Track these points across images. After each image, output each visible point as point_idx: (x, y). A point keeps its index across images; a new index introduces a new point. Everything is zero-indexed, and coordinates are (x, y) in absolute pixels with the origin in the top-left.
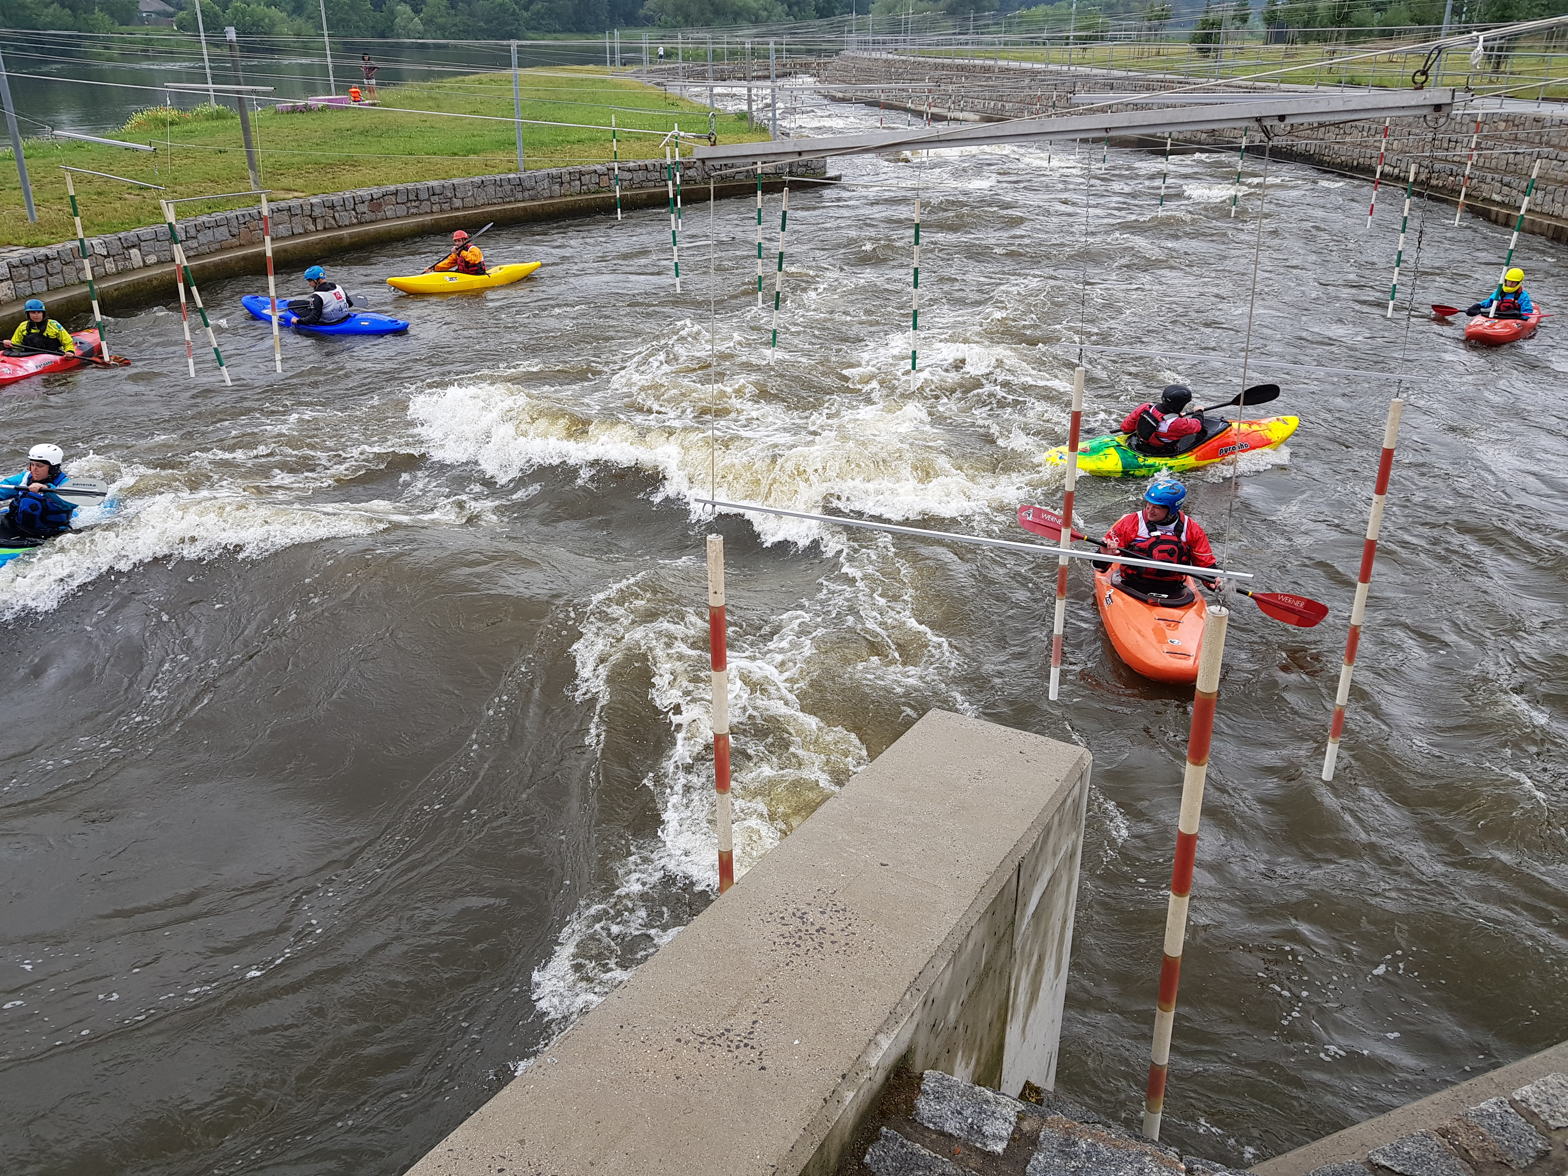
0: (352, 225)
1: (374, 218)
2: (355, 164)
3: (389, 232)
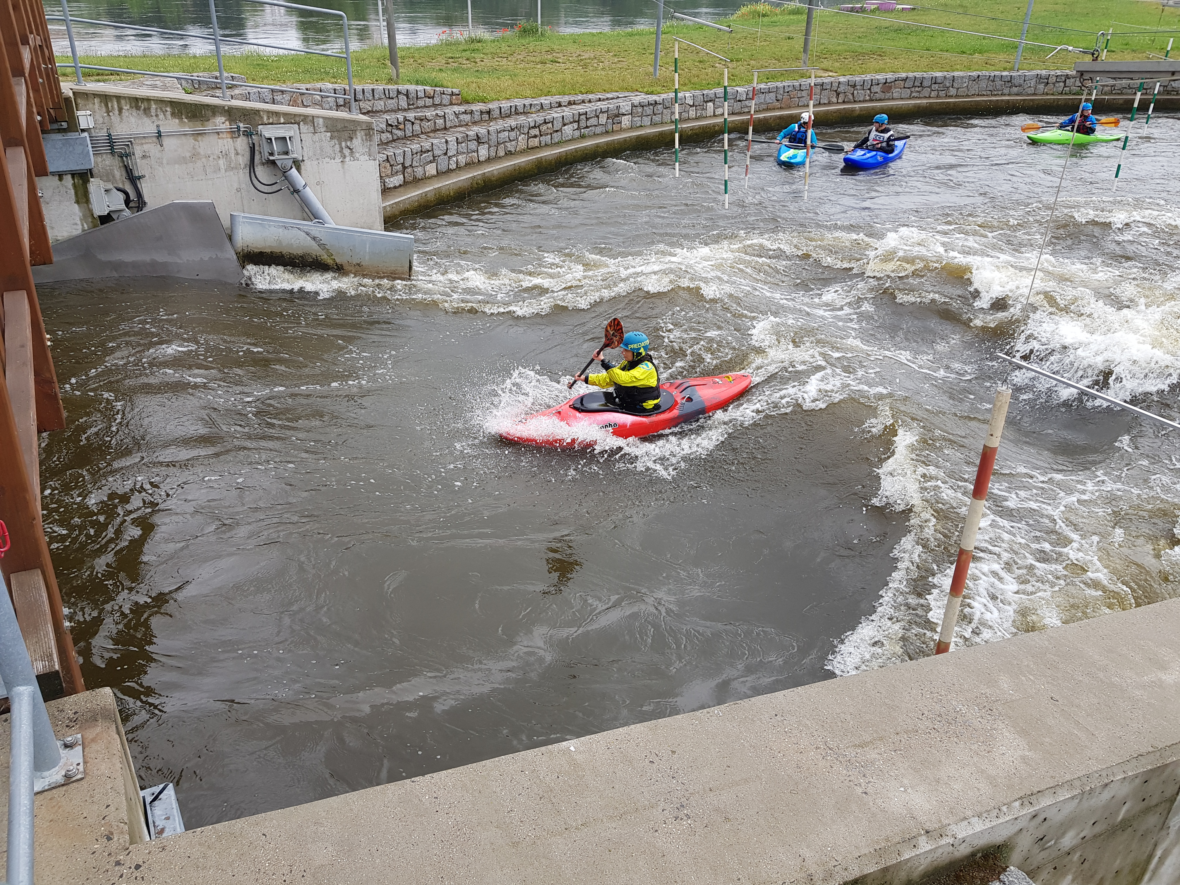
0: (866, 101)
1: (883, 97)
2: (882, 54)
3: (890, 109)
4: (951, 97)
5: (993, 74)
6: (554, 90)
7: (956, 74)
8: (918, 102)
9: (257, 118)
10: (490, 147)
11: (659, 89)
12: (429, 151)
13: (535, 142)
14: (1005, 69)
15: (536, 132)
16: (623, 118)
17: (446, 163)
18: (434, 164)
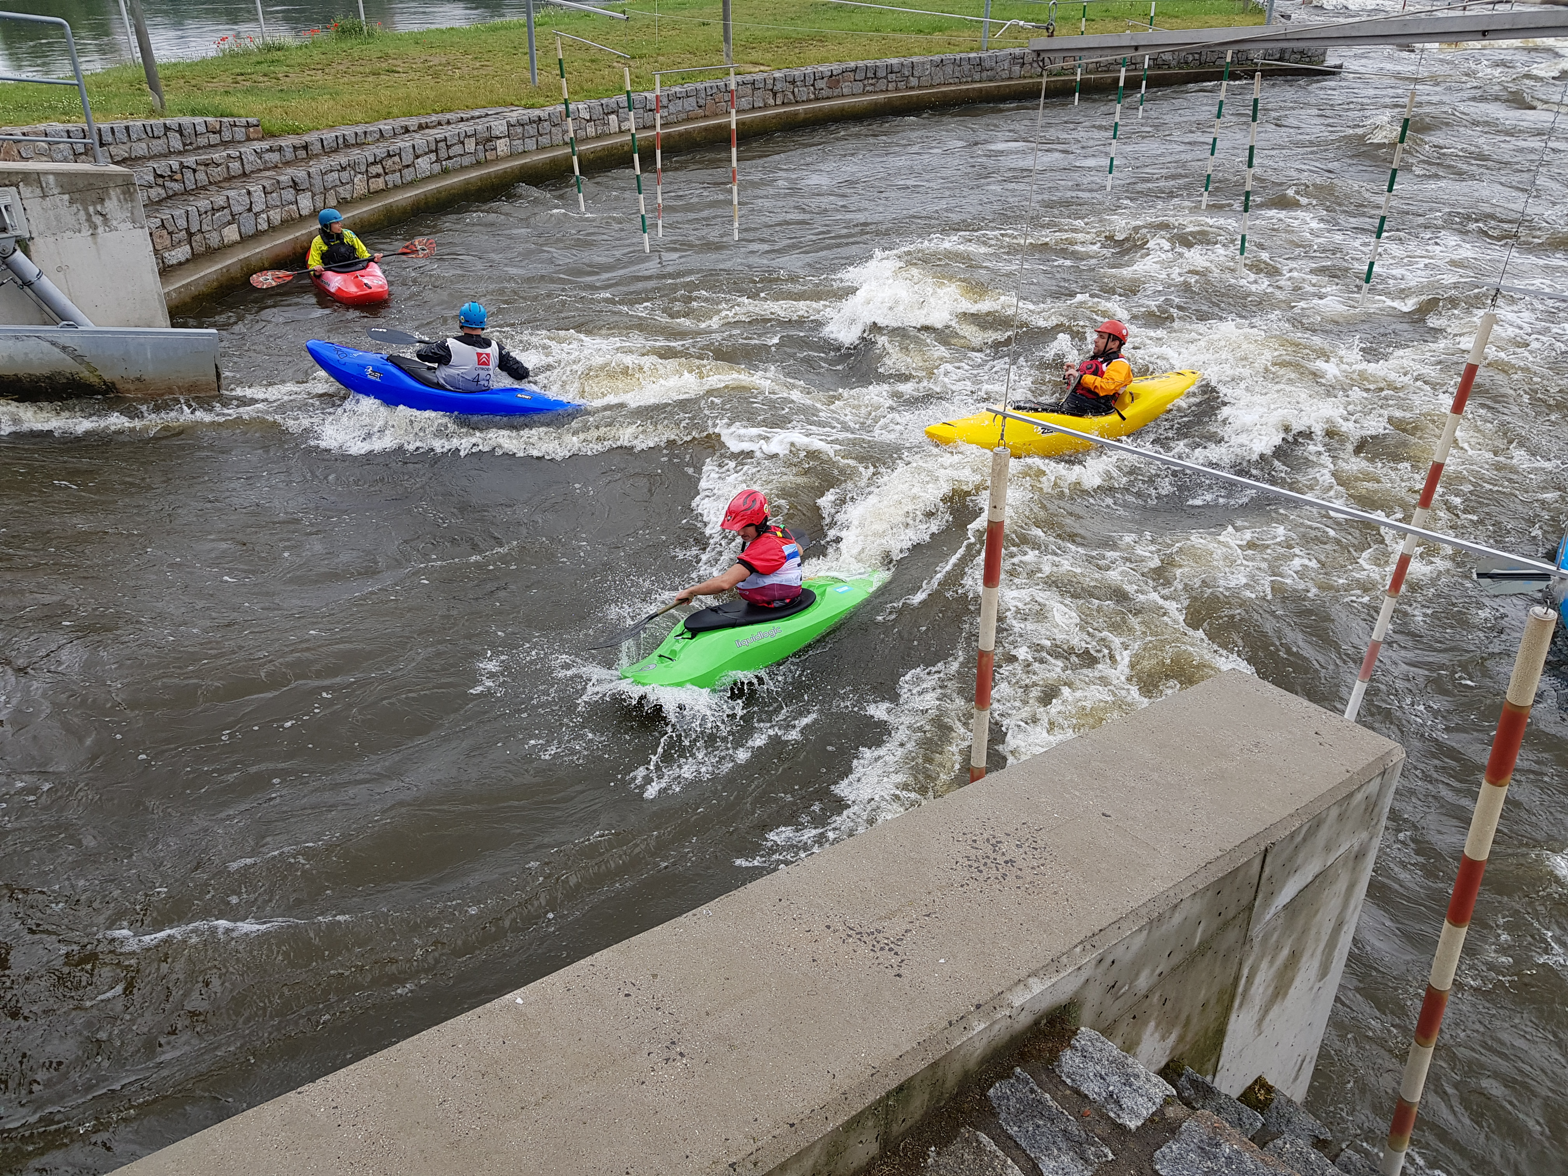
0: (811, 100)
1: (831, 95)
2: (822, 39)
3: (842, 109)
4: (912, 88)
5: (958, 57)
6: (395, 110)
7: (915, 59)
8: (874, 97)
10: (314, 195)
11: (541, 100)
13: (379, 183)
14: (972, 50)
15: (378, 169)
16: (498, 142)
17: (253, 222)
18: (235, 226)
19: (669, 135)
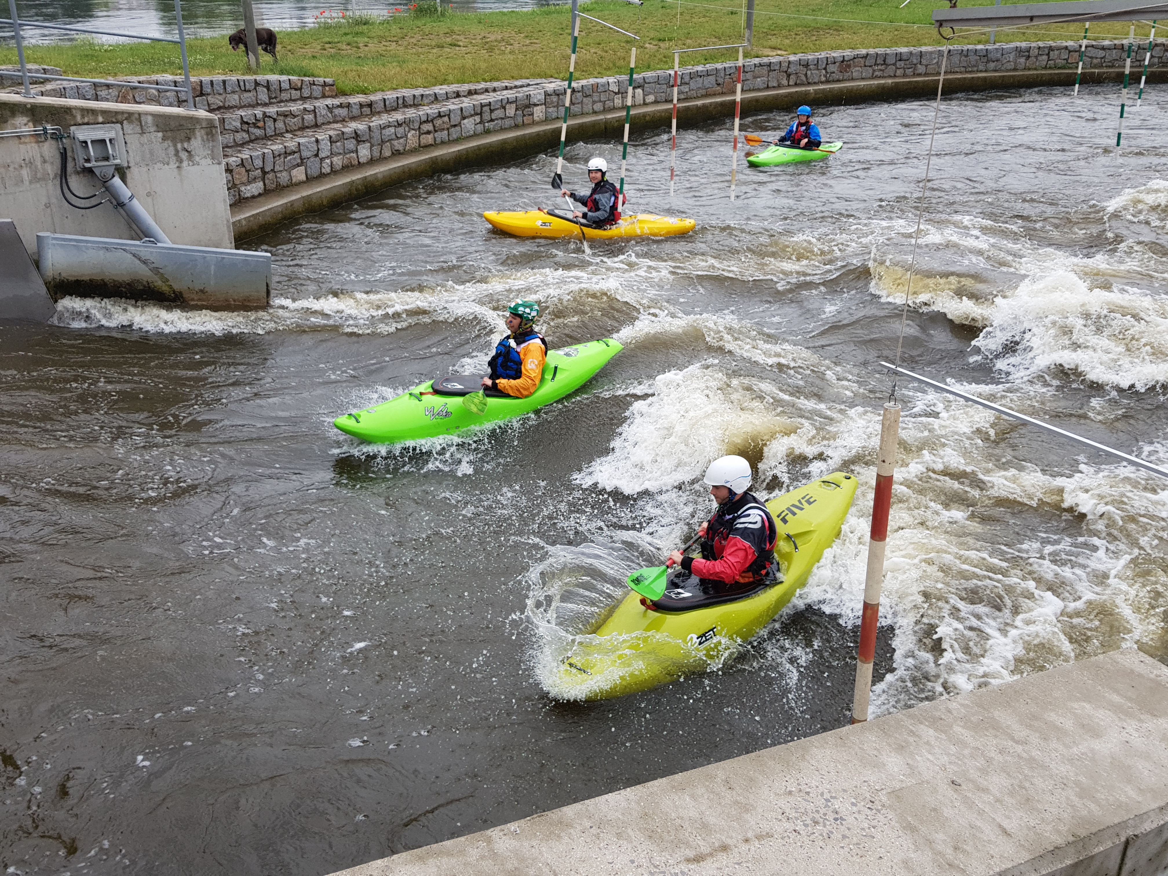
0: (822, 82)
1: (841, 78)
2: (837, 28)
3: (850, 91)
4: (919, 75)
5: (965, 48)
6: (450, 78)
7: (924, 49)
8: (882, 81)
9: (68, 117)
10: (372, 146)
11: (578, 74)
12: (295, 152)
13: (429, 139)
14: (979, 42)
15: (428, 127)
16: (535, 108)
17: (318, 166)
18: (302, 168)
19: (687, 108)
